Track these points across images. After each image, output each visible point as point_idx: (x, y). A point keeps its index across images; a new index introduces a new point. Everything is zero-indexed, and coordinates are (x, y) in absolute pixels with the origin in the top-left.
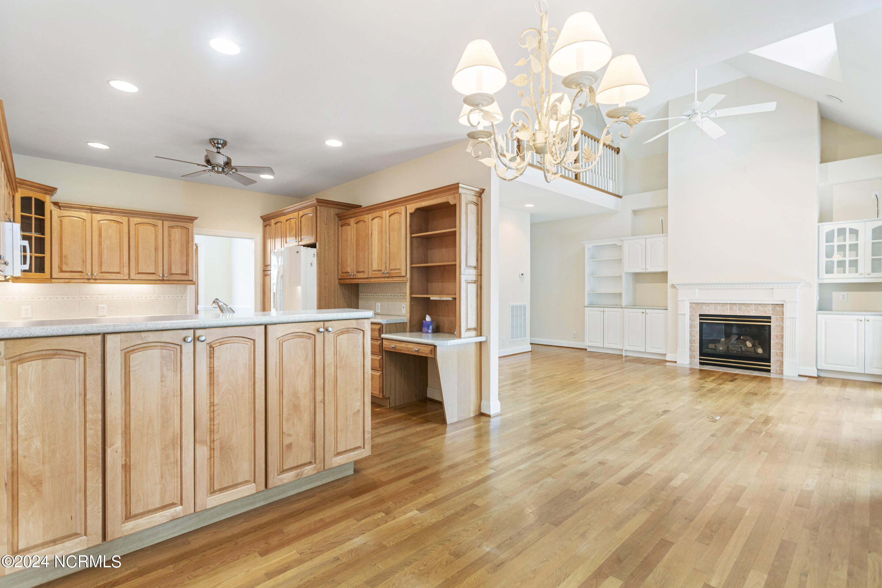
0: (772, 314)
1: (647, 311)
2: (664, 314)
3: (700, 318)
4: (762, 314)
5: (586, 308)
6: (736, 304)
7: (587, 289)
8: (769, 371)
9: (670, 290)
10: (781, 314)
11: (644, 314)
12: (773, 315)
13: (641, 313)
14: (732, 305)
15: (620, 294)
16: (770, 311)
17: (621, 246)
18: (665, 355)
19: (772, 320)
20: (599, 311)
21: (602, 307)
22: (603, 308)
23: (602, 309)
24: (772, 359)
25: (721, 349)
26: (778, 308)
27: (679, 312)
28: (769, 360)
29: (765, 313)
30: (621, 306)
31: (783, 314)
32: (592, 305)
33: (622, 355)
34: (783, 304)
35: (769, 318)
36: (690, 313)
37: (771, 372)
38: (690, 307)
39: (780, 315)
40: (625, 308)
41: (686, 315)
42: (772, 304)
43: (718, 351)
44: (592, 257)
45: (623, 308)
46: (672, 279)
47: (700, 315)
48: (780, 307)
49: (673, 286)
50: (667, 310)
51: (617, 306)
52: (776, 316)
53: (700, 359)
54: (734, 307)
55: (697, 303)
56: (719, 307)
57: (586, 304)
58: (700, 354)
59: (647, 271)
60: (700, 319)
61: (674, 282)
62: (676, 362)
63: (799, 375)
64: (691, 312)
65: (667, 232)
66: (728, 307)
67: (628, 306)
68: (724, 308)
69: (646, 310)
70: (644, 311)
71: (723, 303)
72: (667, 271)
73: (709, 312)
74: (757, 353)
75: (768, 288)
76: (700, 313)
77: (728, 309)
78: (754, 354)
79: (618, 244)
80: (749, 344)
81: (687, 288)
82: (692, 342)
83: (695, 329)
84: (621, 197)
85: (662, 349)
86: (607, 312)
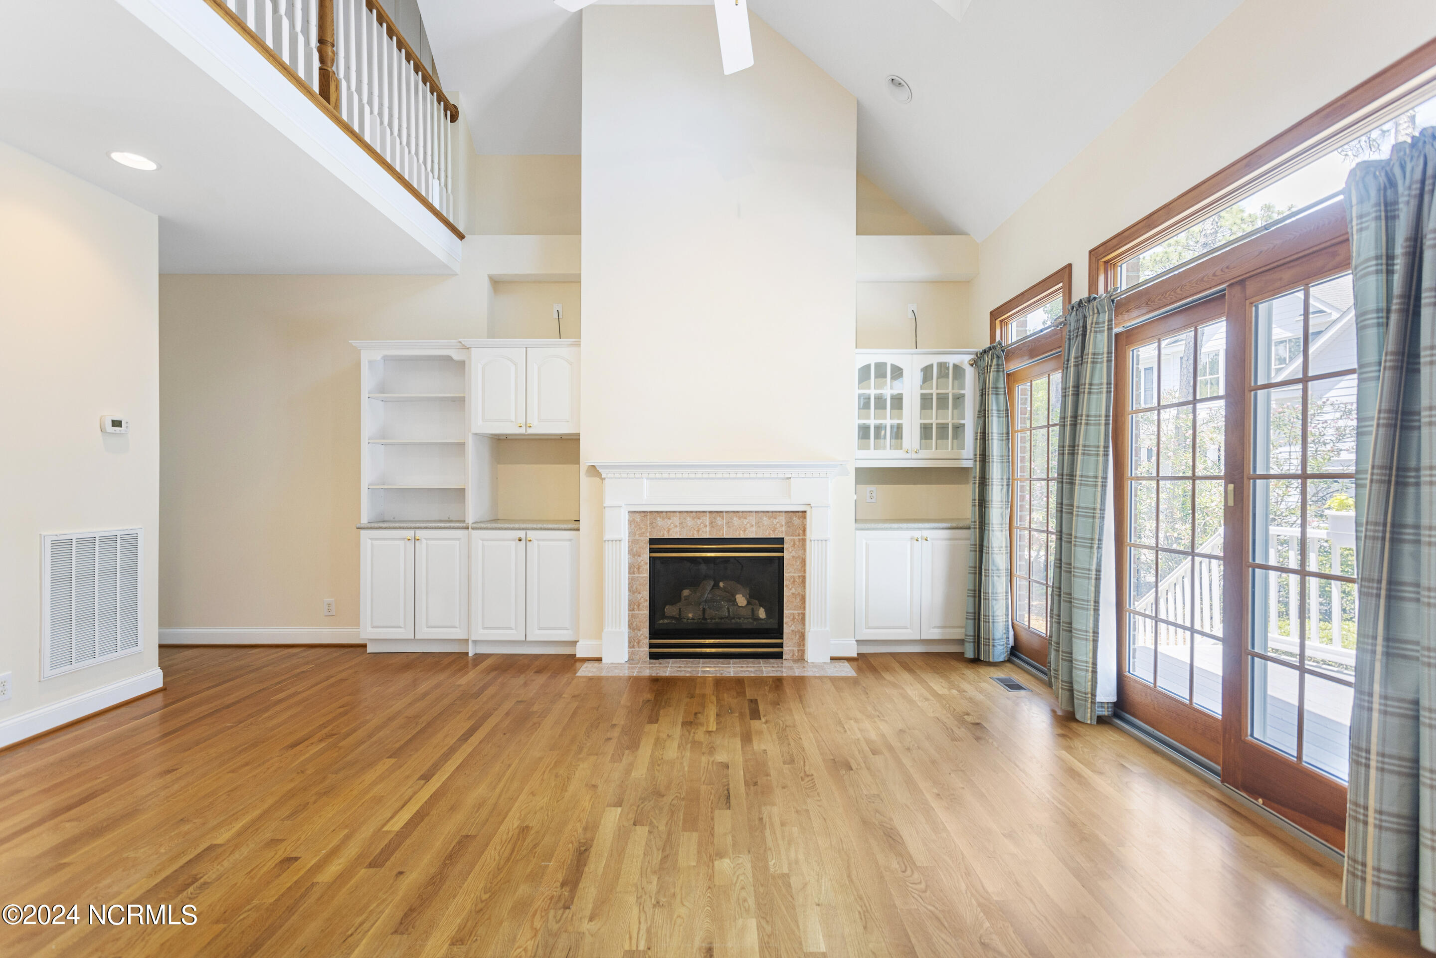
0: (787, 534)
1: (531, 534)
2: (570, 540)
3: (650, 548)
4: (769, 534)
5: (362, 531)
6: (722, 512)
7: (368, 476)
8: (779, 656)
9: (585, 481)
10: (801, 532)
11: (523, 542)
12: (788, 536)
13: (514, 540)
14: (714, 515)
15: (463, 490)
16: (782, 526)
17: (462, 364)
18: (574, 643)
19: (786, 546)
20: (403, 539)
21: (411, 528)
22: (412, 532)
23: (410, 534)
24: (786, 630)
25: (690, 615)
26: (796, 521)
27: (607, 537)
28: (778, 632)
29: (774, 531)
30: (464, 525)
31: (804, 531)
32: (381, 523)
33: (467, 653)
34: (805, 512)
35: (781, 541)
36: (629, 536)
37: (784, 658)
38: (631, 522)
39: (799, 535)
40: (473, 528)
41: (622, 543)
42: (786, 512)
43: (685, 620)
44: (382, 388)
45: (467, 528)
46: (589, 454)
47: (652, 541)
48: (799, 518)
49: (594, 471)
50: (578, 530)
51: (452, 525)
52: (792, 538)
53: (651, 646)
54: (719, 521)
55: (644, 512)
56: (689, 521)
57: (364, 521)
58: (650, 634)
59: (530, 431)
60: (652, 551)
61: (593, 462)
62: (599, 660)
63: (832, 659)
64: (632, 534)
65: (577, 334)
66: (707, 519)
67: (481, 522)
68: (699, 522)
69: (529, 532)
70: (521, 534)
71: (696, 512)
72: (578, 435)
73: (669, 531)
74: (758, 619)
75: (782, 476)
76: (650, 535)
77: (708, 524)
78: (751, 620)
79: (456, 356)
80: (741, 600)
81: (624, 476)
82: (633, 606)
83: (641, 575)
84: (461, 237)
85: (566, 629)
86: (424, 541)
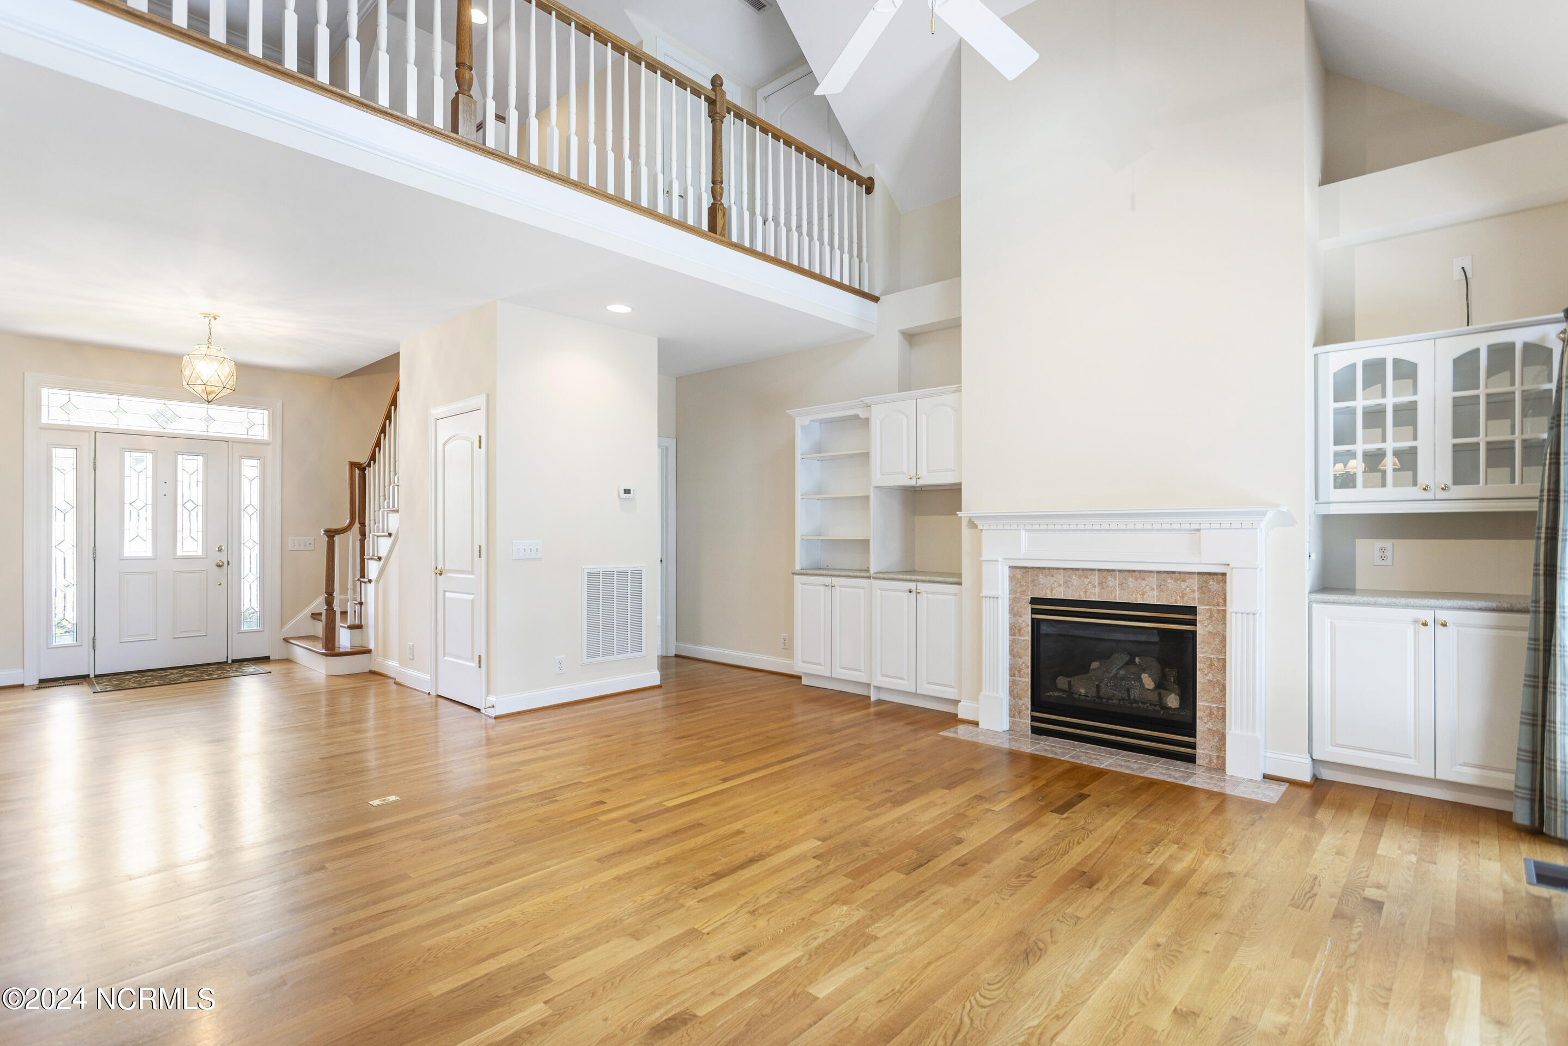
0: (1200, 602)
1: (921, 587)
2: (956, 595)
3: (1032, 609)
4: (1176, 601)
5: (796, 577)
6: (1113, 571)
7: (802, 526)
8: (1191, 759)
9: (966, 532)
10: (1221, 600)
11: (914, 594)
12: (1202, 605)
13: (904, 591)
15: (866, 542)
16: (1194, 591)
17: (867, 421)
18: (956, 702)
19: (1198, 618)
20: (823, 585)
22: (830, 579)
24: (1200, 727)
25: (1083, 691)
26: (1213, 585)
27: (985, 592)
28: (1191, 729)
29: (1182, 597)
30: (867, 574)
31: (1225, 600)
32: (816, 570)
33: (869, 697)
34: (1224, 574)
35: (1192, 610)
36: (1010, 594)
37: (1197, 762)
38: (1012, 578)
39: (1218, 605)
40: (873, 578)
41: (1000, 600)
42: (1199, 574)
43: (1077, 696)
44: (818, 449)
45: (869, 578)
46: (971, 505)
47: (1034, 601)
48: (1218, 582)
49: (971, 522)
50: (960, 584)
52: (1208, 607)
53: (1034, 719)
54: (1111, 582)
55: (1025, 568)
56: (1075, 580)
57: (798, 567)
58: (1033, 704)
59: (920, 483)
60: (1034, 611)
62: (976, 724)
63: (1266, 777)
64: (1013, 591)
65: (960, 382)
66: (1095, 578)
67: (880, 573)
68: (1086, 581)
69: (919, 584)
70: (912, 586)
71: (1083, 570)
72: (960, 484)
73: (1052, 590)
74: (1165, 708)
75: (1187, 526)
76: (1032, 593)
77: (1097, 584)
78: (1158, 708)
79: (862, 414)
80: (1148, 682)
81: (1000, 527)
82: (1014, 671)
83: (1022, 638)
84: (875, 299)
85: (951, 686)
86: (838, 588)
